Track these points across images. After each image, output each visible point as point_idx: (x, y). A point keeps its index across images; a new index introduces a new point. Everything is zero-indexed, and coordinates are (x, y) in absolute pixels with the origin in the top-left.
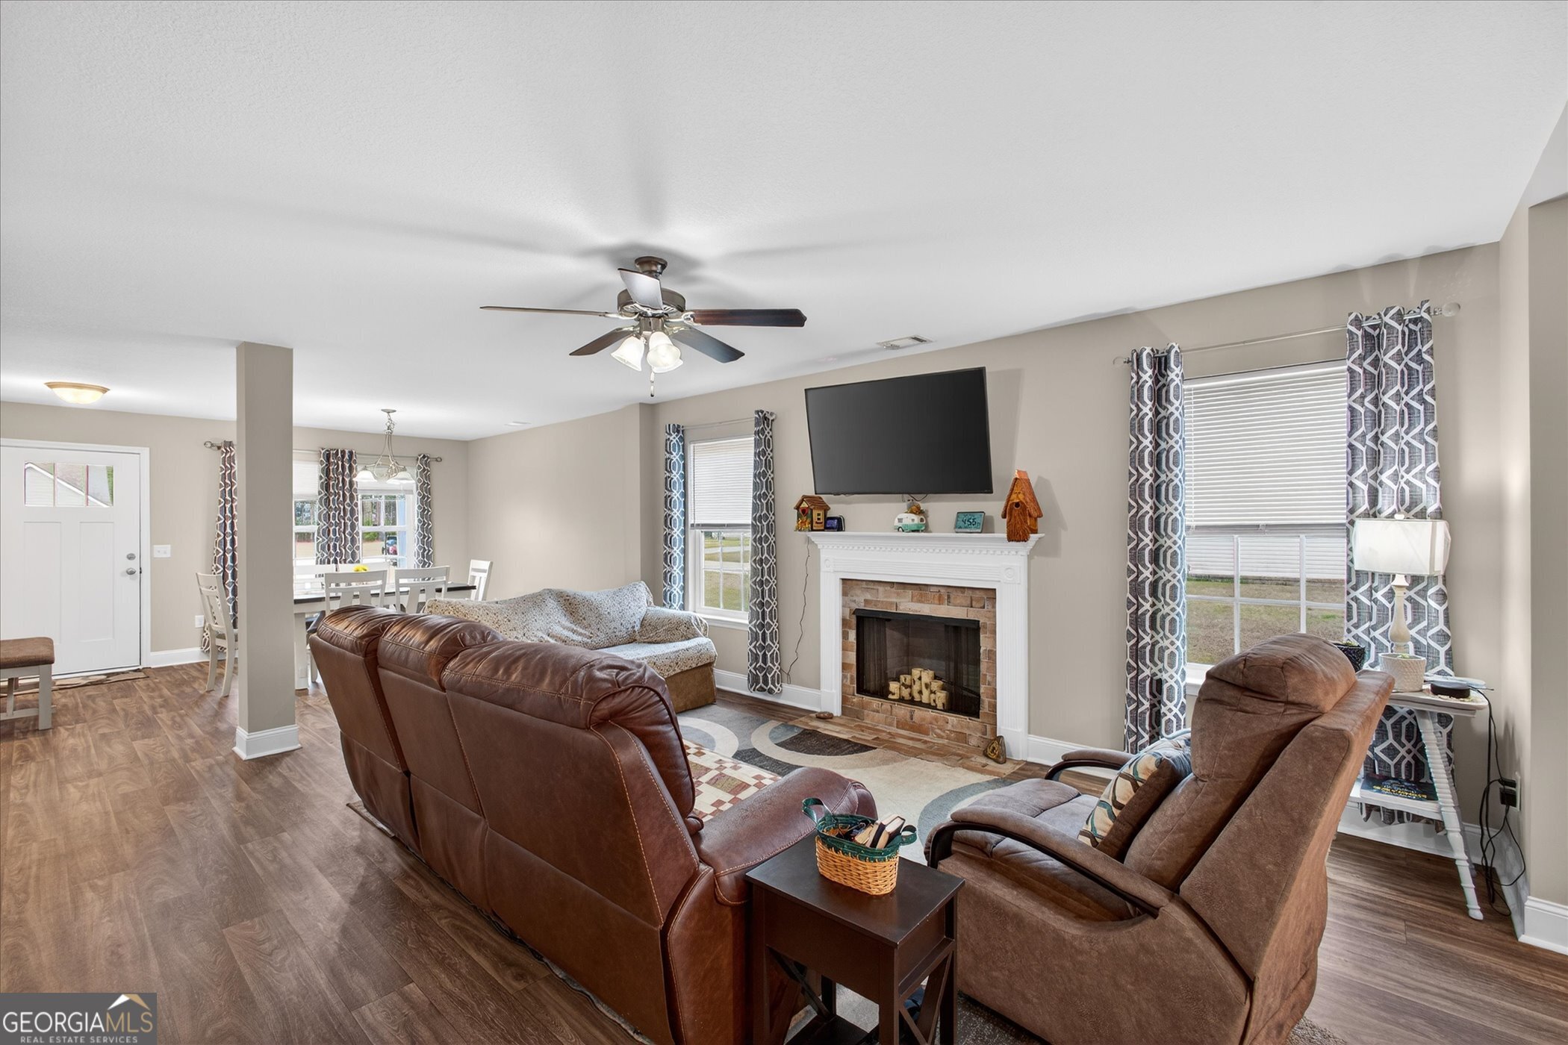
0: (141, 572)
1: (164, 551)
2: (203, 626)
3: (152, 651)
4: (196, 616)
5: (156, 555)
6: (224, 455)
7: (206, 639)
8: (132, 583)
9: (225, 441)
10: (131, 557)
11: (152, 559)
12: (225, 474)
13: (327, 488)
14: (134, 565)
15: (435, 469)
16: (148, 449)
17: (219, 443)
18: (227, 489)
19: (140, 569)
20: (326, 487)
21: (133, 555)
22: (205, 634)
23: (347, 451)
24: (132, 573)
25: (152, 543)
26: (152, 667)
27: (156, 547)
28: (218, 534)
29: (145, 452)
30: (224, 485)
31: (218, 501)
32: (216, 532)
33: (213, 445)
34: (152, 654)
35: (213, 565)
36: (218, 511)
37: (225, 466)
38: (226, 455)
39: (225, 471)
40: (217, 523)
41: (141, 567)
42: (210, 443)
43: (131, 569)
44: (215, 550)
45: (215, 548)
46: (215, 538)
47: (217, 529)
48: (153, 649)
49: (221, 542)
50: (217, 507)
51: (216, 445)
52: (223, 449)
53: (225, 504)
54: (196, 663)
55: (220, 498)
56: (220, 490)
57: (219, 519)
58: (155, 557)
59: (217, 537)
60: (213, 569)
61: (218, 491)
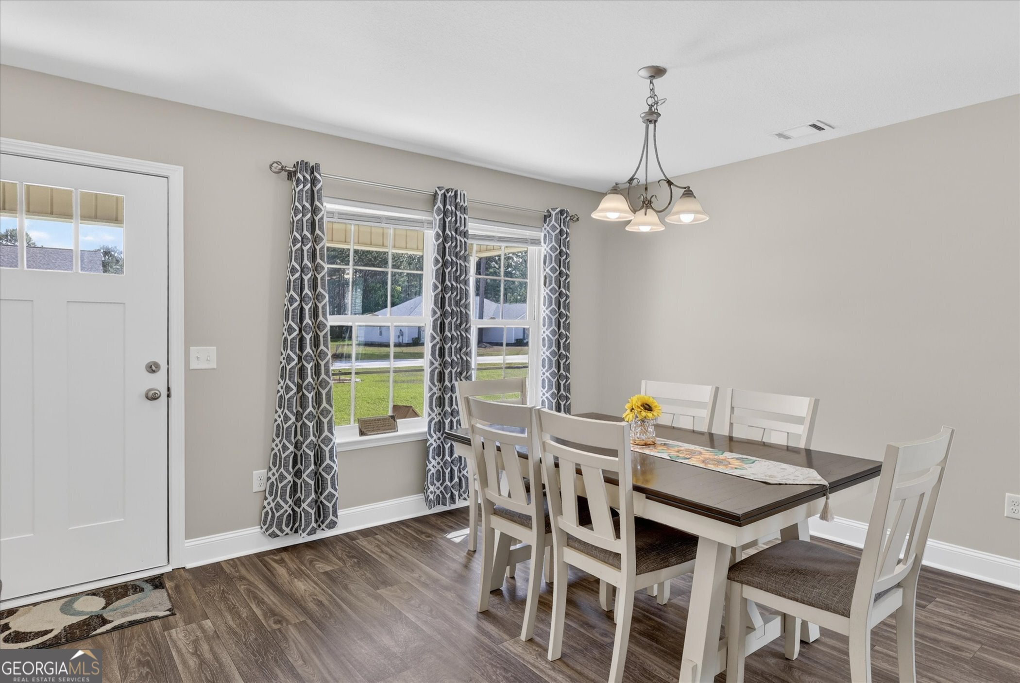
0: (168, 396)
1: (205, 357)
2: (263, 488)
3: (186, 538)
4: (254, 472)
5: (194, 365)
6: (301, 187)
7: (267, 513)
8: (153, 415)
10: (152, 368)
11: (189, 372)
12: (301, 219)
13: (443, 253)
14: (158, 382)
16: (182, 168)
17: (291, 165)
18: (306, 248)
19: (169, 389)
20: (442, 251)
21: (156, 363)
22: (265, 503)
24: (153, 397)
25: (189, 342)
26: (189, 566)
27: (193, 349)
28: (290, 327)
29: (177, 174)
30: (300, 239)
31: (289, 269)
32: (285, 323)
33: (283, 169)
34: (186, 545)
35: (279, 383)
36: (290, 287)
37: (303, 207)
38: (304, 187)
39: (303, 216)
40: (286, 307)
41: (169, 386)
42: (275, 165)
43: (150, 390)
44: (284, 356)
45: (284, 353)
46: (284, 334)
47: (287, 320)
48: (190, 534)
49: (295, 341)
50: (288, 278)
51: (287, 169)
52: (299, 175)
53: (301, 274)
54: (254, 554)
55: (293, 262)
56: (294, 249)
57: (292, 300)
58: (191, 368)
59: (288, 332)
60: (280, 389)
61: (290, 249)
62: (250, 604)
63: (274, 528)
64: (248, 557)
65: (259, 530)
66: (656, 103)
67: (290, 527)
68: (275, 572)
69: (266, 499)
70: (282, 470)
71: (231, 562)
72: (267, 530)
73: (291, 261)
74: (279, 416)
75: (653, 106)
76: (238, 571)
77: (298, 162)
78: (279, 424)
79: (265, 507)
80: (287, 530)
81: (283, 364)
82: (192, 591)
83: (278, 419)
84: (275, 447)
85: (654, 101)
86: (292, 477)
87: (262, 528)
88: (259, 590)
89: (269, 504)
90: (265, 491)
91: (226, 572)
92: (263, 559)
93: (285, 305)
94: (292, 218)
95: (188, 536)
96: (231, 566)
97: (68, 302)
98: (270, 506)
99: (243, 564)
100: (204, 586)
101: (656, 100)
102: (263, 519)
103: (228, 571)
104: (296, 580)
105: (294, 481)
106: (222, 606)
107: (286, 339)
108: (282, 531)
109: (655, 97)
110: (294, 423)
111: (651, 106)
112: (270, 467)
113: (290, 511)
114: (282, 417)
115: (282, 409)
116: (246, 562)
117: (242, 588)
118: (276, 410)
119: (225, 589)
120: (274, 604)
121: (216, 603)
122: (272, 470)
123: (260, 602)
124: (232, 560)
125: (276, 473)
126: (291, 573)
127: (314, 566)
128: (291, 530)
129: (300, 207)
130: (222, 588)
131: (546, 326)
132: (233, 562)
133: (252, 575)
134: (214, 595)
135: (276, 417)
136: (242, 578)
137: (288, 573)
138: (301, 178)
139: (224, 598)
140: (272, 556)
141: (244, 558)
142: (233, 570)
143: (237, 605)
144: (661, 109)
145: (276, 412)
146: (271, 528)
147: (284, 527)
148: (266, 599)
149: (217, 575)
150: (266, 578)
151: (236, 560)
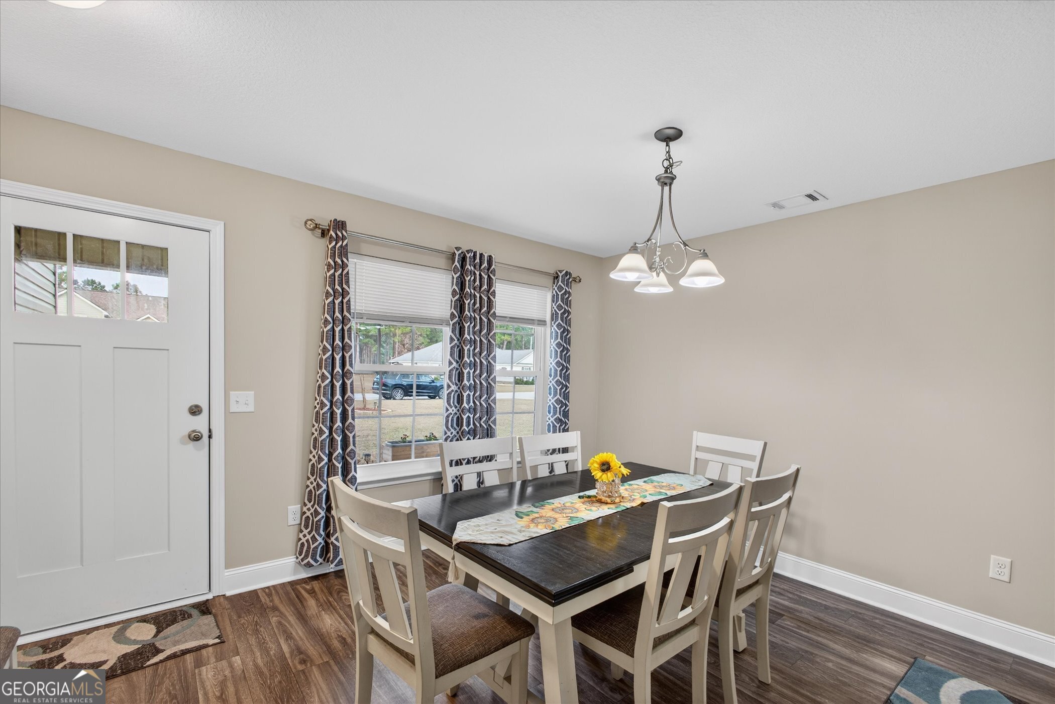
0: (210, 437)
1: (244, 401)
2: (298, 522)
3: (226, 569)
4: (288, 507)
5: (234, 408)
6: (334, 243)
7: (303, 544)
8: (196, 454)
9: (335, 220)
10: (195, 411)
11: (229, 415)
12: (334, 275)
13: (461, 309)
14: (199, 424)
15: (577, 293)
16: (222, 223)
17: (325, 224)
18: (337, 302)
19: (210, 431)
20: (460, 307)
21: (197, 406)
22: (301, 536)
23: (486, 255)
24: (195, 437)
25: (228, 387)
26: (228, 594)
27: (232, 393)
28: (323, 376)
29: (218, 229)
30: (333, 294)
31: (323, 321)
32: (320, 371)
33: (317, 226)
34: (226, 574)
35: (314, 426)
36: (323, 338)
37: (335, 262)
38: (336, 244)
39: (335, 271)
40: (320, 356)
41: (211, 428)
42: (309, 222)
43: (194, 431)
44: (318, 401)
45: (318, 398)
46: (318, 381)
47: (321, 368)
48: (229, 565)
49: (327, 388)
50: (322, 330)
51: (320, 227)
52: (332, 233)
53: (333, 326)
54: (288, 582)
55: (326, 315)
56: (327, 302)
57: (325, 350)
58: (231, 411)
59: (322, 380)
60: (314, 432)
61: (324, 303)
62: (279, 639)
63: (309, 559)
64: (283, 585)
65: (295, 559)
66: (671, 165)
67: (323, 558)
68: (305, 604)
69: (301, 531)
70: (316, 506)
71: (267, 590)
72: (302, 560)
73: (324, 313)
74: (314, 457)
75: (669, 168)
76: (272, 601)
77: (331, 221)
78: (314, 463)
79: (300, 539)
80: (321, 560)
81: (317, 409)
82: (227, 622)
83: (312, 458)
84: (310, 484)
85: (669, 164)
86: (325, 513)
87: (297, 558)
88: (289, 622)
89: (305, 536)
90: (301, 524)
91: (261, 601)
92: (296, 588)
93: (320, 354)
94: (326, 273)
95: (228, 566)
96: (267, 595)
97: (114, 348)
98: (306, 538)
99: (277, 592)
100: (239, 617)
101: (671, 162)
102: (298, 550)
103: (263, 600)
104: (323, 612)
105: (326, 515)
106: (253, 641)
107: (319, 386)
108: (316, 561)
109: (671, 160)
110: (326, 463)
111: (666, 169)
112: (305, 503)
113: (323, 542)
114: (317, 457)
115: (317, 450)
116: (281, 591)
117: (274, 620)
118: (311, 451)
119: (258, 620)
120: (302, 639)
121: (248, 636)
122: (306, 505)
123: (289, 637)
124: (268, 588)
125: (311, 508)
126: (320, 605)
127: (341, 598)
128: (324, 560)
129: (332, 263)
130: (255, 620)
131: (552, 377)
132: (269, 591)
133: (284, 606)
134: (247, 627)
135: (311, 457)
136: (275, 609)
137: (317, 605)
138: (334, 235)
139: (256, 632)
140: (304, 585)
141: (278, 586)
142: (268, 600)
143: (268, 639)
144: (675, 171)
145: (311, 452)
146: (307, 559)
147: (318, 558)
148: (294, 633)
149: (253, 604)
150: (297, 609)
151: (272, 588)
